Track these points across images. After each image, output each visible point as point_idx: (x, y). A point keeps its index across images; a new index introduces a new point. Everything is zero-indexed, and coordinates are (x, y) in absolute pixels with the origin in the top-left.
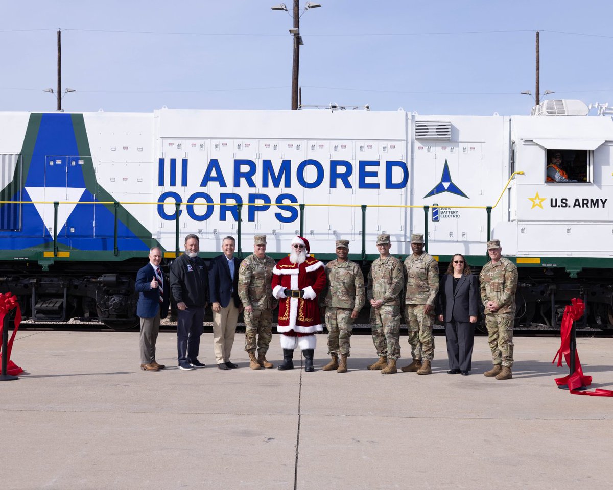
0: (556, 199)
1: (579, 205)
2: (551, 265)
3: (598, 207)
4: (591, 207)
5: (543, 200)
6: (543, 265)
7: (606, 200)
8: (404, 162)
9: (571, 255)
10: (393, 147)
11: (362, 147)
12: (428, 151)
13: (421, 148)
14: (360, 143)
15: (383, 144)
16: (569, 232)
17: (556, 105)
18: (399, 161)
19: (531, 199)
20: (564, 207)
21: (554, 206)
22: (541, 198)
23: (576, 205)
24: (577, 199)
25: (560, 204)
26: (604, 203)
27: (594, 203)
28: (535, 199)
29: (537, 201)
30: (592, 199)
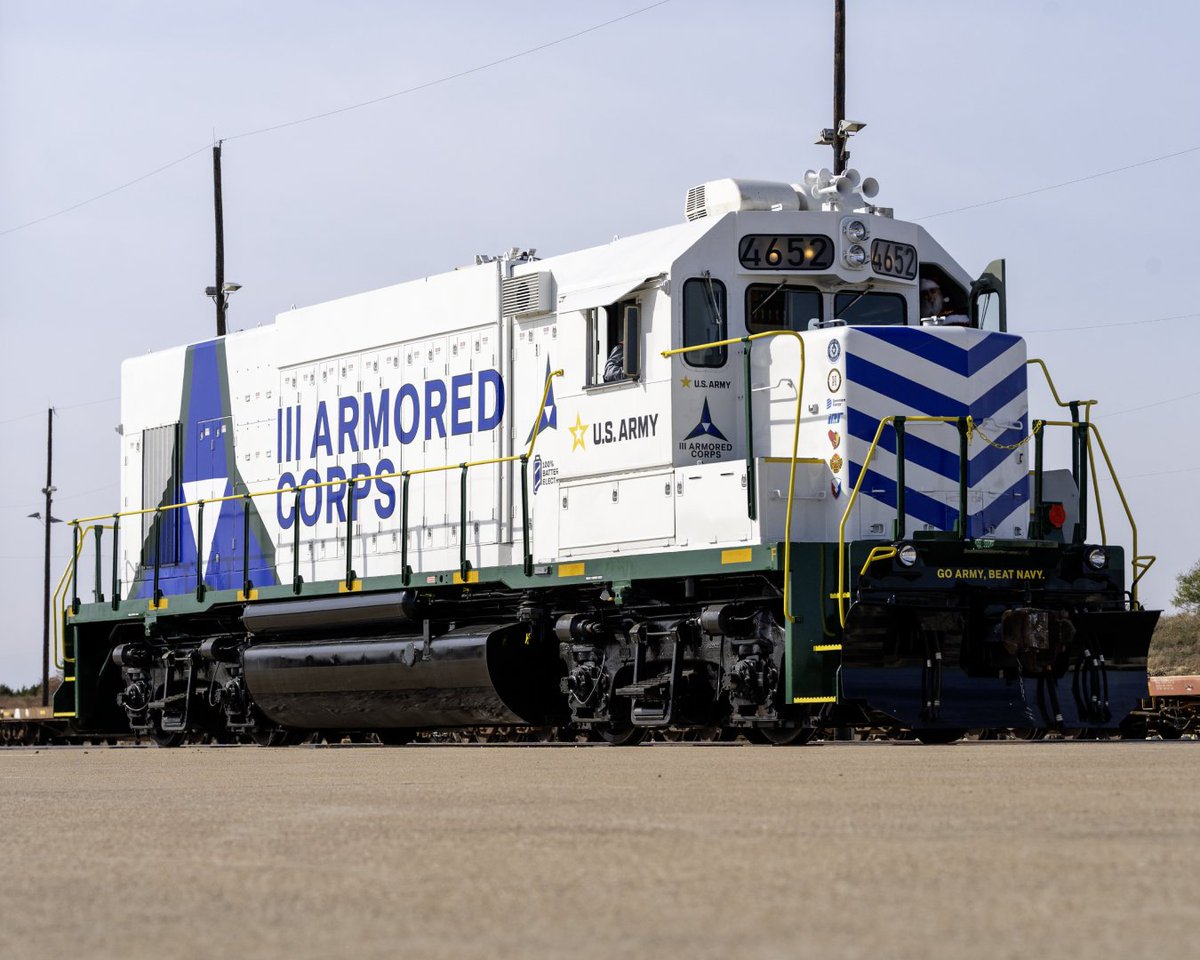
0: (600, 425)
1: (625, 435)
2: (596, 578)
3: (648, 435)
4: (640, 437)
5: (584, 428)
6: (587, 578)
7: (657, 415)
8: (497, 369)
9: (618, 551)
10: (486, 339)
11: (455, 347)
12: (530, 340)
13: (522, 335)
14: (453, 339)
15: (476, 335)
16: (615, 500)
17: (697, 196)
18: (491, 368)
19: (572, 430)
20: (609, 441)
21: (597, 442)
22: (582, 424)
23: (622, 435)
24: (623, 422)
25: (604, 434)
26: (654, 424)
27: (640, 426)
28: (575, 429)
29: (578, 432)
30: (640, 418)
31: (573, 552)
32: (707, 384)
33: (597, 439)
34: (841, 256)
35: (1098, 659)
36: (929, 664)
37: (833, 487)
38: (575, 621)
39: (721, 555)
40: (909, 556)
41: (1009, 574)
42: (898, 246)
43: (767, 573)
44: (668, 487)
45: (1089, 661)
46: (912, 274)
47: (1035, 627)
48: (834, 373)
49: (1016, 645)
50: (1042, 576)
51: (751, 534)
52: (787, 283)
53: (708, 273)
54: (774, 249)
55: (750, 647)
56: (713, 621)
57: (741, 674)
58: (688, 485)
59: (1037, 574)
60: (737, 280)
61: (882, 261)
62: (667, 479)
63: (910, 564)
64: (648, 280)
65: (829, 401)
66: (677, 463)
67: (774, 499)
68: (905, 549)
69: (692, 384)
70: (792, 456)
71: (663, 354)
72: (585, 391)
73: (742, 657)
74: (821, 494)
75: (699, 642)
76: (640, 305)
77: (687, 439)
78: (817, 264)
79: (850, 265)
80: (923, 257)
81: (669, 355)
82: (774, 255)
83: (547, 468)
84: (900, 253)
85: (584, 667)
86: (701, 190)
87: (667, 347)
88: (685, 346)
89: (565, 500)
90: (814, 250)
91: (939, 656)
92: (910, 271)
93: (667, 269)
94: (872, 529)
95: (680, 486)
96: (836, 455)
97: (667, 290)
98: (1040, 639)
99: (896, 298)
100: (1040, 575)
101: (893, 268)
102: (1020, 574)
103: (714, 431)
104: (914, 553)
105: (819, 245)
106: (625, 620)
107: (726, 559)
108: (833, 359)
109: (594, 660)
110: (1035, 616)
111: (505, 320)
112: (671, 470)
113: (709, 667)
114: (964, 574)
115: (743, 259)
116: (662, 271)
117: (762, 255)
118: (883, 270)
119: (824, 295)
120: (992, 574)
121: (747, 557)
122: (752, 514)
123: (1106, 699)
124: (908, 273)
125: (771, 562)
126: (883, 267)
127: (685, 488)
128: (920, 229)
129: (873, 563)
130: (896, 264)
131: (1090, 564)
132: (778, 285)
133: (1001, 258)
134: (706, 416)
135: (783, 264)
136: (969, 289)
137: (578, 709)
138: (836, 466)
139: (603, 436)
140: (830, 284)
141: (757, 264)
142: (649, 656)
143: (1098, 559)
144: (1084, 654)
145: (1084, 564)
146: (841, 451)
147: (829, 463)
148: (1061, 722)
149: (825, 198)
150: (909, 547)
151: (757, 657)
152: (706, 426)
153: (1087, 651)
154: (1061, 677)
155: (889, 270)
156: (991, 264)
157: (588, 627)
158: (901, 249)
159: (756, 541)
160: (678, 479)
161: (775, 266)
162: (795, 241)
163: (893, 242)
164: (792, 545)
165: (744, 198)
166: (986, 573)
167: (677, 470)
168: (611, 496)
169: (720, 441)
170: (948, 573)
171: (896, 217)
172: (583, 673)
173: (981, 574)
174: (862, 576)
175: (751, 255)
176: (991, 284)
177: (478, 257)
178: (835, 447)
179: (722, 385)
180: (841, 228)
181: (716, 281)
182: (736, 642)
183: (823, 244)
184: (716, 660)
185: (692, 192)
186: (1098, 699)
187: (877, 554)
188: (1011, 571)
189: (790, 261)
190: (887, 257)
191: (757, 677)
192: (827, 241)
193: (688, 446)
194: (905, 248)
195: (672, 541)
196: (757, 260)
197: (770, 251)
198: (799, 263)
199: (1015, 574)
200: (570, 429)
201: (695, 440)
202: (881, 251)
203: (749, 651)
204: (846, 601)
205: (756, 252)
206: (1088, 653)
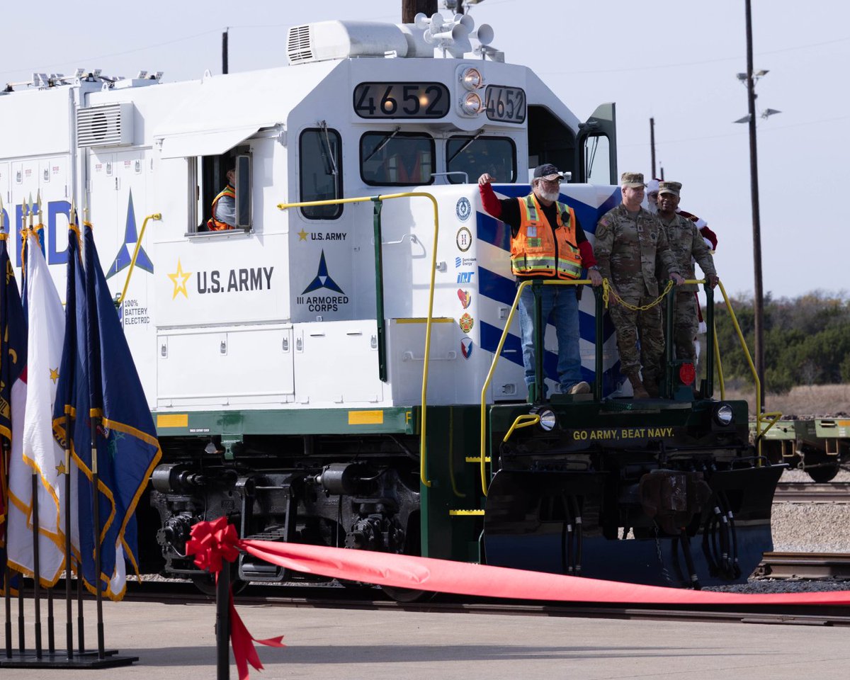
0: (205, 273)
1: (235, 286)
2: (201, 430)
3: (261, 288)
4: (252, 289)
5: (187, 276)
6: (191, 431)
7: (272, 269)
8: (69, 200)
9: (228, 404)
10: (56, 169)
11: (19, 174)
12: (109, 173)
13: (98, 167)
14: (17, 166)
15: (45, 163)
16: (223, 352)
17: (300, 37)
18: (65, 199)
19: (173, 277)
20: (216, 291)
21: (201, 291)
22: (184, 272)
23: (230, 286)
24: (232, 272)
25: (210, 284)
26: (268, 278)
27: (255, 278)
28: (176, 276)
29: (180, 280)
30: (252, 270)
31: (174, 403)
32: (324, 236)
33: (202, 287)
34: (457, 104)
35: (727, 515)
36: (569, 528)
37: (463, 347)
38: (174, 473)
39: (348, 415)
40: (549, 421)
41: (640, 433)
42: (509, 90)
43: (401, 437)
44: (285, 342)
45: (719, 518)
46: (520, 118)
47: (674, 490)
48: (464, 232)
49: (656, 508)
50: (671, 434)
51: (384, 396)
52: (400, 131)
53: (324, 123)
54: (388, 97)
55: (373, 506)
56: (337, 481)
57: (365, 533)
58: (308, 343)
59: (667, 432)
60: (352, 128)
61: (495, 107)
62: (285, 334)
63: (549, 429)
64: (261, 130)
65: (458, 260)
66: (297, 318)
67: (405, 361)
68: (544, 414)
69: (309, 237)
70: (426, 315)
71: (280, 206)
72: (187, 238)
73: (363, 516)
74: (451, 354)
75: (314, 497)
76: (251, 154)
77: (304, 293)
78: (432, 112)
79: (465, 113)
80: (531, 100)
81: (285, 208)
82: (389, 103)
83: (131, 308)
84: (511, 97)
85: (181, 517)
86: (305, 30)
87: (284, 200)
88: (301, 201)
89: (164, 348)
90: (429, 98)
91: (579, 520)
92: (520, 114)
93: (283, 119)
94: (503, 389)
95: (299, 342)
96: (466, 315)
97: (283, 141)
98: (679, 502)
99: (504, 141)
100: (669, 432)
101: (505, 114)
102: (651, 433)
103: (331, 285)
104: (553, 417)
105: (434, 93)
106: (227, 471)
107: (353, 420)
108: (463, 218)
109: (191, 511)
110: (673, 479)
111: (79, 151)
112: (289, 325)
113: (322, 522)
114: (598, 435)
115: (358, 108)
116: (279, 121)
117: (377, 104)
118: (496, 116)
119: (436, 141)
120: (626, 434)
121: (378, 420)
122: (383, 376)
123: (735, 556)
124: (518, 117)
125: (404, 426)
126: (496, 114)
127: (306, 345)
128: (528, 71)
129: (515, 431)
130: (508, 108)
131: (719, 422)
132: (392, 133)
133: (611, 101)
134: (323, 269)
135: (399, 112)
136: (577, 130)
137: (173, 560)
138: (466, 327)
139: (208, 284)
140: (444, 131)
141: (372, 113)
142: (256, 508)
143: (726, 416)
144: (714, 512)
145: (712, 420)
146: (472, 311)
147: (458, 322)
148: (697, 581)
149: (437, 42)
150: (548, 412)
151: (380, 516)
152: (323, 279)
153: (717, 508)
154: (693, 536)
155: (501, 115)
156: (601, 108)
157: (190, 478)
158: (512, 93)
159: (389, 403)
160: (298, 335)
161: (389, 114)
162: (410, 89)
163: (505, 87)
164: (429, 409)
165: (353, 42)
166: (619, 434)
167: (295, 325)
168: (219, 348)
169: (337, 294)
170: (584, 435)
171: (507, 61)
172: (181, 523)
173: (614, 434)
174: (505, 443)
175: (366, 104)
176: (602, 127)
177: (36, 75)
178: (466, 306)
179: (339, 236)
180: (457, 75)
181: (334, 132)
182: (358, 501)
183: (439, 92)
184: (333, 516)
185: (293, 31)
186: (728, 556)
187: (521, 421)
188: (643, 430)
189: (406, 110)
190: (500, 103)
191: (382, 537)
192: (441, 87)
193: (305, 301)
194: (515, 92)
195: (291, 398)
196: (372, 108)
197: (385, 100)
198: (414, 112)
199: (646, 433)
200: (170, 276)
201: (312, 294)
202: (494, 97)
203: (371, 509)
204: (487, 464)
205: (371, 100)
206: (718, 510)
